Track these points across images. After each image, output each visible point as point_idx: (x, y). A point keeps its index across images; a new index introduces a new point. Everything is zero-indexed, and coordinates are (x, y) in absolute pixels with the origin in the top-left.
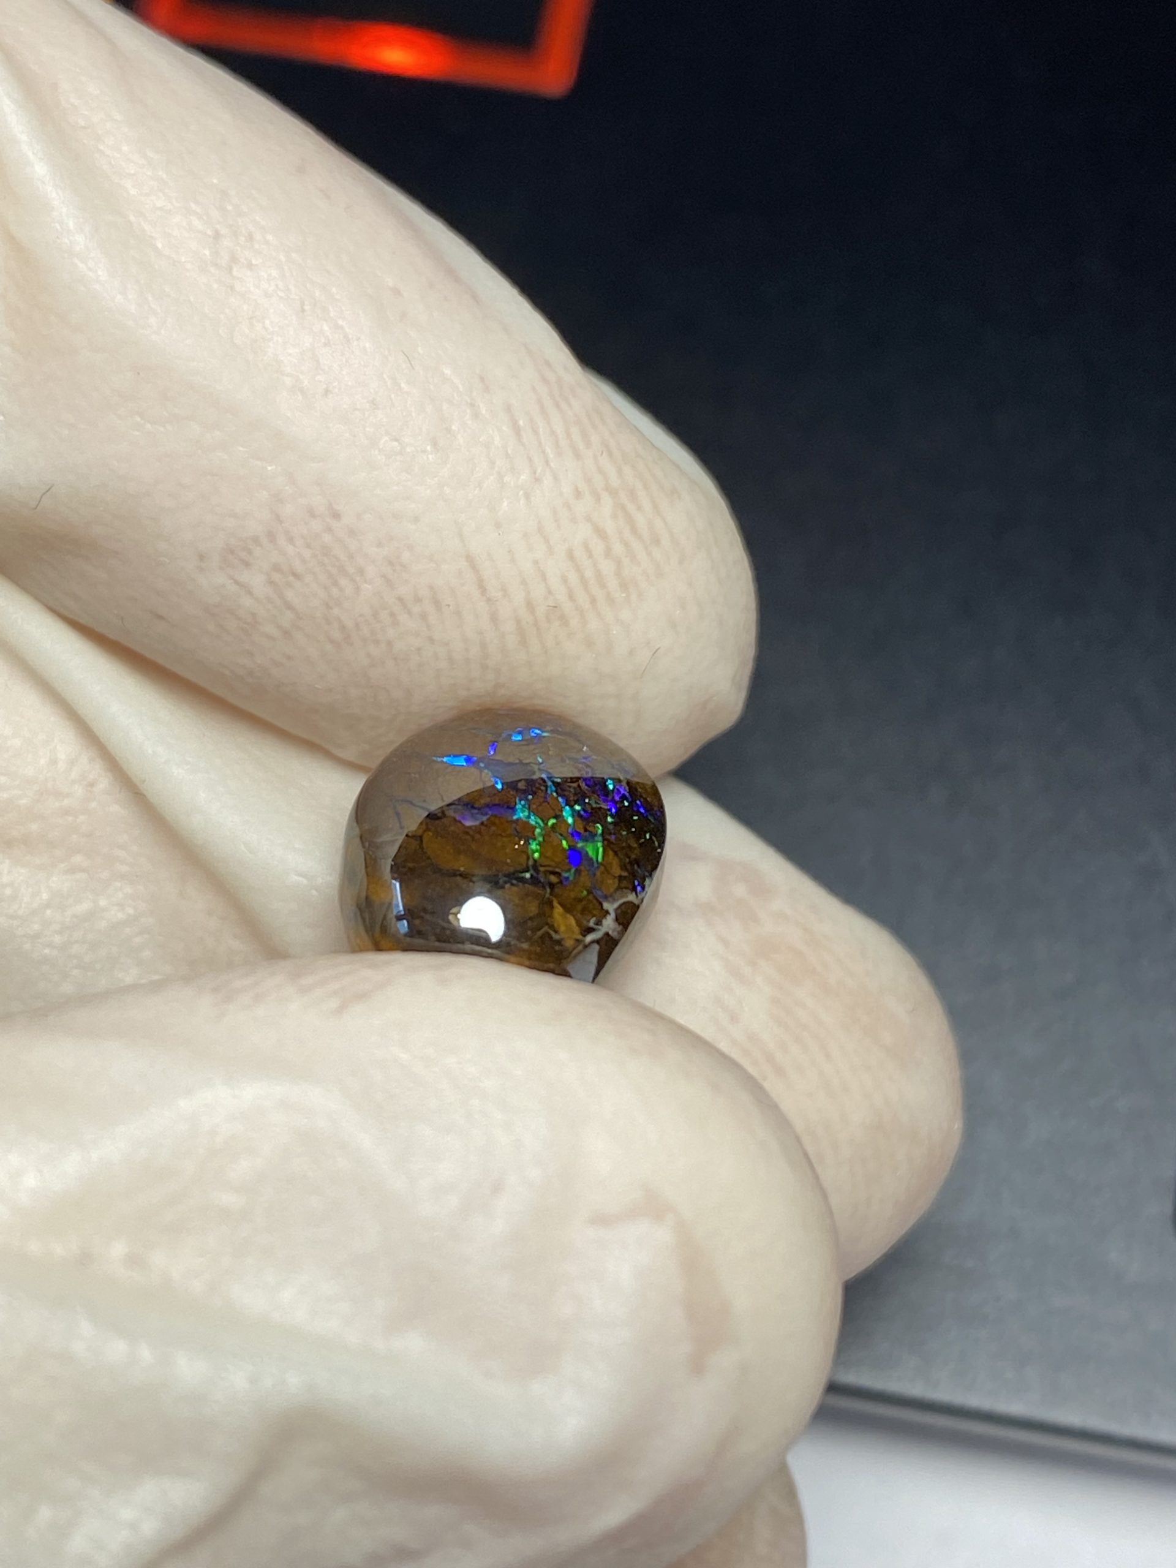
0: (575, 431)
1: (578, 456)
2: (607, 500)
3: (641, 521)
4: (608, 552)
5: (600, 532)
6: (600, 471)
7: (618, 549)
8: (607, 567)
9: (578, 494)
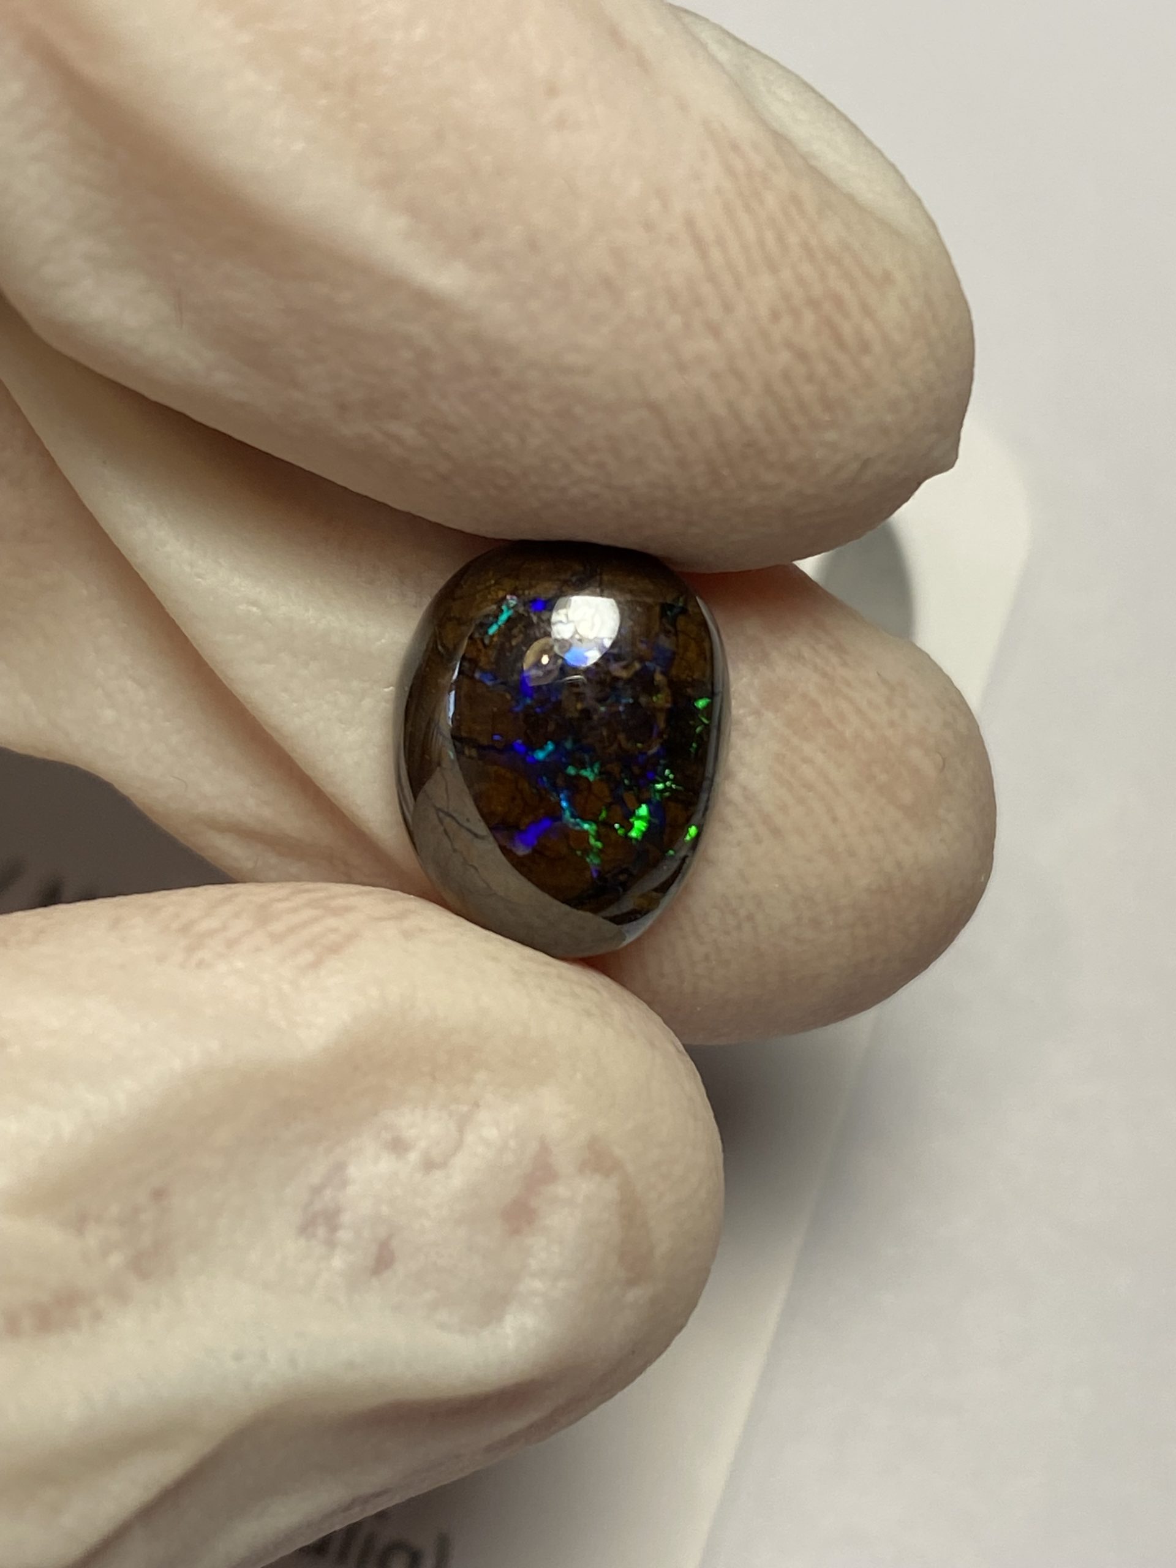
0: (770, 237)
1: (774, 269)
2: (809, 319)
3: (847, 330)
4: (810, 378)
5: (802, 355)
6: (801, 281)
7: (822, 369)
8: (808, 391)
9: (775, 316)
